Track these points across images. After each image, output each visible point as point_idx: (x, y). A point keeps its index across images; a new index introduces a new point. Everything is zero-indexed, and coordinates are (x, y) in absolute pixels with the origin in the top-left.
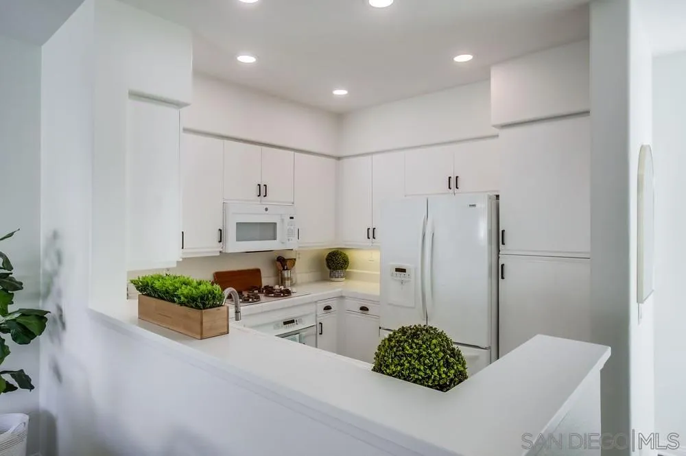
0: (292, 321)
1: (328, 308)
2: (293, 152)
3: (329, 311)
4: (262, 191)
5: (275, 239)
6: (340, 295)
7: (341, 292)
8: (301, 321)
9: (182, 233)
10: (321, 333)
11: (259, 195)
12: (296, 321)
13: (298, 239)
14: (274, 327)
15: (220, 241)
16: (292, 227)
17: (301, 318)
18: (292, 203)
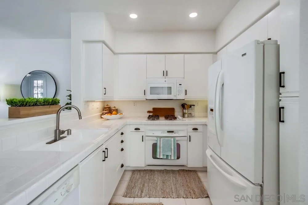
0: (173, 132)
1: (195, 129)
2: (183, 55)
3: (196, 131)
4: (165, 74)
5: (171, 94)
6: (205, 124)
7: (206, 122)
8: (178, 132)
9: (105, 88)
10: (190, 141)
11: (164, 75)
12: (175, 132)
13: (186, 95)
14: (161, 133)
15: (145, 95)
16: (181, 89)
17: (178, 131)
18: (183, 78)
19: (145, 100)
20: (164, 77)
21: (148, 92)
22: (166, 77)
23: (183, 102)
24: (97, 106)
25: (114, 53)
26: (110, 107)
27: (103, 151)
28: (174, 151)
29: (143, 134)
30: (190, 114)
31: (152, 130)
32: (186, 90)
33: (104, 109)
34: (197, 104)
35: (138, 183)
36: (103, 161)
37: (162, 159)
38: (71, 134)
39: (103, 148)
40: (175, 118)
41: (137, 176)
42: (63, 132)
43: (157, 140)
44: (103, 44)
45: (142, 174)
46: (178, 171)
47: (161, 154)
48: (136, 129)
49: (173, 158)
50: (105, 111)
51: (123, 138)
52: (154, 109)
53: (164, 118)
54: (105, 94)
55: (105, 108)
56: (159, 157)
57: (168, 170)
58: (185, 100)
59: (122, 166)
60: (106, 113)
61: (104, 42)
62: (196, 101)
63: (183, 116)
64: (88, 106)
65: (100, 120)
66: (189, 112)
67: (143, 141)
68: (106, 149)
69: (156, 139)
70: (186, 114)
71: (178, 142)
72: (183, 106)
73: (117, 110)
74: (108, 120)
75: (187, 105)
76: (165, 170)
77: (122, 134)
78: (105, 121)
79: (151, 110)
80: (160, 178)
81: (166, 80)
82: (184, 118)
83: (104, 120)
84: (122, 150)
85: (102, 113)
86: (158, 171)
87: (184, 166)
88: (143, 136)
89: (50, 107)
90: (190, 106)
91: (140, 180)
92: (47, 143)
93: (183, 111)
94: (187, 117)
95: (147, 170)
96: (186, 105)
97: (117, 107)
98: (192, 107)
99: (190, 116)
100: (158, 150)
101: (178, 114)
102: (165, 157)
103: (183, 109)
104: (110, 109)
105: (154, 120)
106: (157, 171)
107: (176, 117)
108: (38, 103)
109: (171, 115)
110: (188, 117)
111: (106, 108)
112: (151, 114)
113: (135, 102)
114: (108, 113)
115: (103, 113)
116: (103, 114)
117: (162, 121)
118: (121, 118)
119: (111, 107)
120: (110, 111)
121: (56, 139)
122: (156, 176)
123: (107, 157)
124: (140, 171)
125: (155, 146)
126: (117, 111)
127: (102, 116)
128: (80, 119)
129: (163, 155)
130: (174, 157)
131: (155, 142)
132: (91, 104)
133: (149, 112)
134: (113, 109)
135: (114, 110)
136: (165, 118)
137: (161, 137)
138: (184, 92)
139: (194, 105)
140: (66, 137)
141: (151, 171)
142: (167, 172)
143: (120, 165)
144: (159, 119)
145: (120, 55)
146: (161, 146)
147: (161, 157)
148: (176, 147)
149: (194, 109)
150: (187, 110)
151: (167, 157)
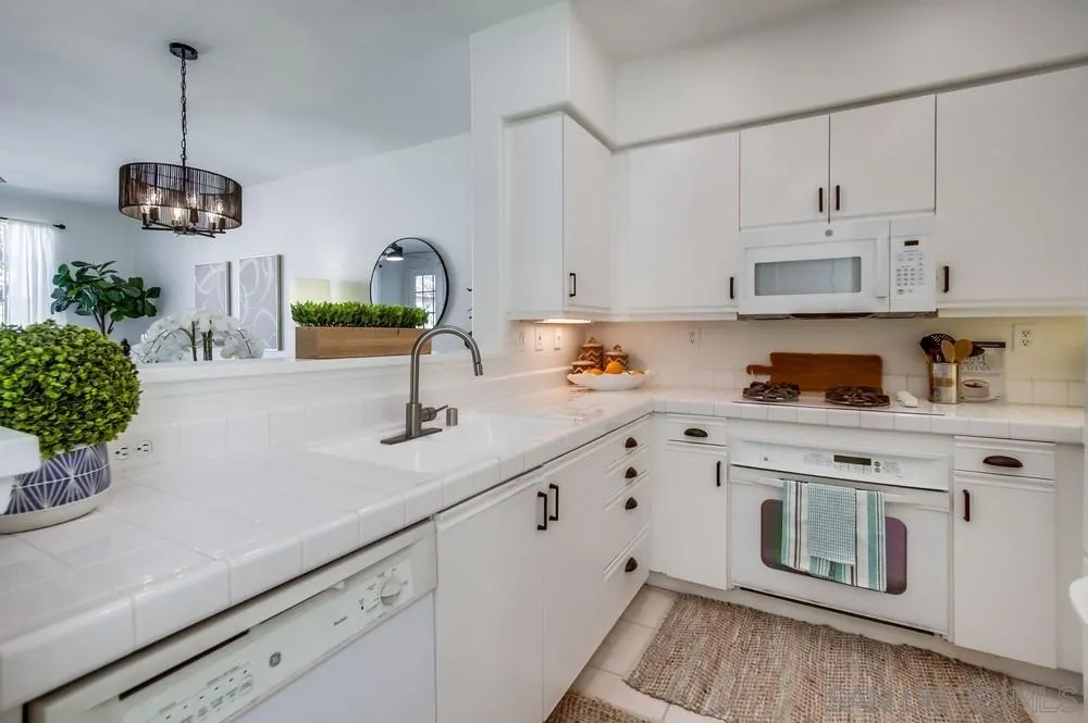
0: (866, 462)
1: (1003, 462)
2: (932, 97)
3: (1011, 471)
4: (830, 199)
5: (859, 289)
8: (893, 467)
9: (571, 274)
10: (967, 518)
11: (821, 210)
12: (877, 464)
13: (946, 289)
14: (805, 459)
15: (732, 297)
16: (913, 264)
17: (894, 461)
18: (928, 211)
19: (735, 318)
20: (824, 215)
21: (746, 284)
22: (834, 213)
23: (930, 328)
24: (553, 341)
25: (614, 149)
26: (601, 348)
27: (540, 494)
28: (871, 550)
29: (720, 455)
30: (975, 386)
31: (760, 444)
32: (947, 269)
33: (581, 351)
34: (1019, 338)
35: (692, 648)
36: (540, 528)
37: (806, 574)
38: (456, 423)
39: (542, 481)
40: (881, 400)
41: (694, 619)
42: (431, 414)
43: (783, 490)
44: (567, 117)
45: (715, 615)
46: (898, 650)
47: (804, 553)
48: (690, 433)
49: (863, 582)
50: (583, 359)
51: (633, 459)
52: (775, 357)
53: (823, 399)
54: (571, 295)
55: (584, 348)
56: (791, 565)
57: (841, 633)
58: (940, 315)
59: (631, 565)
60: (585, 367)
61: (567, 110)
62: (1014, 322)
63: (933, 392)
64: (522, 336)
65: (565, 390)
66: (963, 379)
67: (718, 484)
68: (552, 486)
69: (780, 484)
70: (949, 383)
71: (896, 514)
72: (931, 347)
73: (625, 357)
74: (591, 390)
75: (953, 342)
76: (826, 626)
77: (631, 443)
78: (578, 394)
79: (766, 362)
80: (793, 656)
81: (833, 226)
82: (935, 406)
83: (579, 391)
84: (631, 504)
85: (571, 367)
86: (788, 622)
87: (932, 634)
88: (719, 465)
89: (398, 332)
90: (977, 349)
91: (705, 639)
92: (382, 442)
93: (930, 369)
94: (954, 400)
95: (740, 607)
96: (945, 345)
97: (625, 348)
98: (989, 351)
99: (975, 394)
100: (789, 532)
101: (901, 380)
102: (824, 571)
103: (927, 359)
104: (601, 354)
105: (771, 400)
106: (784, 624)
107: (885, 393)
108: (365, 319)
109: (861, 385)
110: (960, 400)
111: (586, 349)
112: (764, 379)
113: (696, 328)
114: (592, 367)
115: (575, 367)
116: (575, 370)
117: (811, 409)
118: (636, 388)
119: (606, 347)
120: (601, 360)
121: (411, 434)
122: (778, 642)
123: (556, 519)
124: (706, 602)
125: (772, 515)
126: (625, 362)
127: (570, 377)
128: (477, 375)
129: (814, 559)
130: (872, 577)
131: (775, 496)
132: (531, 334)
133: (754, 369)
134: (612, 353)
135: (613, 358)
136: (827, 396)
137: (802, 478)
138: (932, 278)
139: (1002, 345)
140: (441, 430)
141: (757, 614)
142: (836, 638)
143: (623, 561)
144: (797, 400)
145: (632, 153)
146: (804, 516)
147: (805, 566)
148: (883, 533)
149: (1001, 364)
150: (954, 367)
151: (832, 572)
